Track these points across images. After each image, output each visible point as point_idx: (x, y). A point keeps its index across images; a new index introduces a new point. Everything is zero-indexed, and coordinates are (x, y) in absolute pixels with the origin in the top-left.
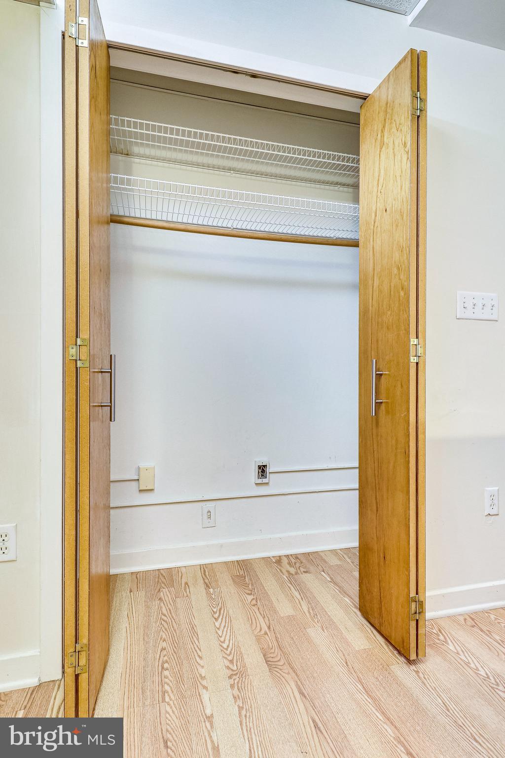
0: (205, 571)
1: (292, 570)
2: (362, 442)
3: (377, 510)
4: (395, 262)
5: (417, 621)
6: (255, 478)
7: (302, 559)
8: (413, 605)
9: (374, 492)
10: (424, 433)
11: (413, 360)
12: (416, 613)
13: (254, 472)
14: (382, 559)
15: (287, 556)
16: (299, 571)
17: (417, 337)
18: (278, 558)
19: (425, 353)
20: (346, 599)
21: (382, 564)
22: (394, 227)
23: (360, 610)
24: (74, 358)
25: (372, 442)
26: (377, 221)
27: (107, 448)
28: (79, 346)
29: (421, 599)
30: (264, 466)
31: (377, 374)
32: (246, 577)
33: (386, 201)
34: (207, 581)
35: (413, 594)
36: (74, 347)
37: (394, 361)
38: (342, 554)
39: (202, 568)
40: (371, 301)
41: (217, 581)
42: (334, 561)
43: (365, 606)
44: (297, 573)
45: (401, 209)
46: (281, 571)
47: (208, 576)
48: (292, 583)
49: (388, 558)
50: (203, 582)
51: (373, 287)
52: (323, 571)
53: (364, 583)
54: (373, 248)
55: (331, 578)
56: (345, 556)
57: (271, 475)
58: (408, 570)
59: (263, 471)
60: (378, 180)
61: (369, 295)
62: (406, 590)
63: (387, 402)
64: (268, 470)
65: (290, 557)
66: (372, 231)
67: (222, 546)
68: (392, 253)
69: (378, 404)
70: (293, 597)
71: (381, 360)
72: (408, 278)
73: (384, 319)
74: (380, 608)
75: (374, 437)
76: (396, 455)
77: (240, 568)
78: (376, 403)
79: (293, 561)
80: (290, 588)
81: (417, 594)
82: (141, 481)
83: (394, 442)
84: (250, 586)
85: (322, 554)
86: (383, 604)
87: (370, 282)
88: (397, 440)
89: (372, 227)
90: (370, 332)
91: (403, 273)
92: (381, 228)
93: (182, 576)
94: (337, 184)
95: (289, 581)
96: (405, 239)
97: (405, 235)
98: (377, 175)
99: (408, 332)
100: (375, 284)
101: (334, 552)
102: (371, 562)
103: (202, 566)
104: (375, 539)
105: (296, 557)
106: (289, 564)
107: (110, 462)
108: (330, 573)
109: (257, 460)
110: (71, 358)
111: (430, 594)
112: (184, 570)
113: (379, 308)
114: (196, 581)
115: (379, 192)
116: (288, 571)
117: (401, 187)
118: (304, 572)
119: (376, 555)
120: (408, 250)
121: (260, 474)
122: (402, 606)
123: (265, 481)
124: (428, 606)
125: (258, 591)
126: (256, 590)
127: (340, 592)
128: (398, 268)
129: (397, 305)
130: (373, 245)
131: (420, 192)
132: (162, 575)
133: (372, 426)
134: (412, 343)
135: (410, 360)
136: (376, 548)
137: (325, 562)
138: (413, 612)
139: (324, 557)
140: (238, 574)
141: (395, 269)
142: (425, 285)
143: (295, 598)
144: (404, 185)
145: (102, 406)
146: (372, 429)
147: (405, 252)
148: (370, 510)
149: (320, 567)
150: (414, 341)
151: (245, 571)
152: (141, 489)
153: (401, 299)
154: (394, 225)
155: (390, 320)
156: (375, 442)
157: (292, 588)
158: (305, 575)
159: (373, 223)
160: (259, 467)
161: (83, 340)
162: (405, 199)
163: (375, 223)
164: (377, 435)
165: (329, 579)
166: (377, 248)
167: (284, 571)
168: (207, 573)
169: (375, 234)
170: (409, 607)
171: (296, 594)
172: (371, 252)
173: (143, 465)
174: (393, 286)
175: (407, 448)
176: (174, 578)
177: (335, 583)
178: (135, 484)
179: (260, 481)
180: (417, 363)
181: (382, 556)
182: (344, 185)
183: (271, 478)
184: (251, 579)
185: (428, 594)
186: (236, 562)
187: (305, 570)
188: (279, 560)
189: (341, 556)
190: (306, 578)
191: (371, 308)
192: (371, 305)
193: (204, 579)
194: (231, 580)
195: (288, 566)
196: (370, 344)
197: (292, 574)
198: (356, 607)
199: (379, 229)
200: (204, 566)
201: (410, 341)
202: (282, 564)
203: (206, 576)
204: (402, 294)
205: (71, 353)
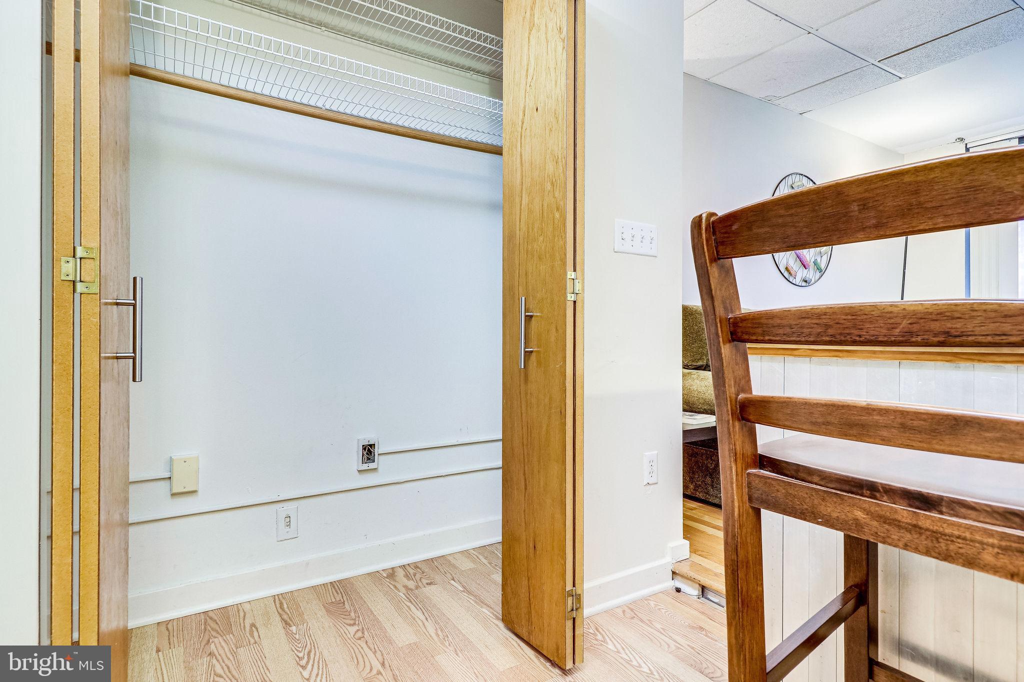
0: (281, 604)
1: (411, 584)
2: (506, 403)
3: (526, 489)
4: (548, 176)
5: (574, 619)
6: (358, 462)
7: (423, 567)
8: (570, 600)
9: (523, 465)
10: (583, 387)
11: (571, 297)
12: (573, 610)
13: (356, 454)
14: (532, 550)
15: (403, 567)
16: (420, 584)
17: (575, 270)
18: (391, 571)
19: (583, 290)
20: (484, 610)
21: (532, 555)
22: (547, 132)
23: (503, 620)
24: (71, 278)
25: (519, 402)
26: (526, 121)
27: (125, 424)
28: (81, 258)
29: (579, 592)
30: (371, 446)
31: (526, 316)
32: (346, 603)
33: (536, 98)
34: (285, 617)
35: (569, 587)
36: (71, 260)
37: (547, 298)
38: (476, 554)
39: (277, 600)
40: (518, 223)
41: (301, 615)
42: (466, 565)
43: (510, 614)
44: (417, 587)
45: (555, 110)
46: (395, 587)
47: (287, 610)
48: (412, 600)
49: (539, 547)
50: (280, 618)
51: (521, 205)
52: (453, 579)
53: (509, 585)
54: (521, 155)
55: (464, 587)
56: (481, 557)
57: (381, 457)
58: (564, 559)
59: (369, 452)
60: (527, 70)
61: (515, 215)
62: (562, 583)
63: (538, 352)
64: (377, 451)
65: (407, 567)
66: (519, 134)
67: (307, 564)
68: (545, 163)
69: (528, 354)
70: (414, 619)
71: (531, 298)
72: (565, 197)
73: (535, 246)
74: (530, 613)
75: (522, 397)
76: (549, 417)
77: (336, 591)
78: (525, 352)
79: (412, 571)
80: (408, 607)
81: (574, 586)
82: (174, 479)
83: (547, 400)
84: (353, 614)
85: (450, 558)
86: (532, 606)
87: (517, 200)
88: (551, 399)
89: (520, 129)
90: (517, 262)
91: (558, 191)
92: (531, 131)
93: (245, 616)
94: (469, 69)
95: (408, 598)
96: (560, 149)
97: (560, 142)
98: (526, 64)
99: (564, 264)
100: (523, 202)
101: (465, 553)
102: (518, 555)
103: (276, 597)
104: (523, 524)
105: (416, 566)
106: (407, 576)
107: (129, 448)
108: (462, 580)
109: (361, 437)
110: (63, 278)
111: (589, 585)
112: (247, 607)
113: (528, 232)
114: (269, 619)
115: (528, 85)
116: (406, 587)
117: (556, 82)
118: (427, 584)
119: (524, 545)
120: (564, 162)
121: (366, 456)
122: (556, 604)
123: (372, 466)
124: (586, 600)
125: (364, 619)
126: (361, 618)
127: (476, 602)
128: (553, 184)
129: (551, 229)
130: (521, 153)
131: (578, 92)
132: (211, 618)
133: (520, 381)
134: (569, 276)
135: (566, 297)
136: (524, 538)
137: (454, 566)
138: (569, 609)
139: (453, 561)
140: (334, 600)
141: (549, 184)
142: (583, 207)
143: (417, 620)
144: (559, 80)
145: (117, 358)
146: (520, 385)
147: (560, 163)
148: (517, 489)
149: (448, 575)
150: (571, 274)
151: (344, 595)
152: (175, 491)
153: (556, 222)
154: (548, 129)
155: (543, 248)
156: (524, 403)
157: (412, 607)
158: (429, 588)
159: (520, 123)
160: (364, 447)
161: (87, 249)
162: (560, 98)
163: (523, 123)
164: (526, 394)
165: (462, 589)
166: (526, 157)
167: (400, 586)
168: (285, 606)
169: (523, 138)
170: (565, 604)
171: (419, 614)
172: (519, 160)
173: (177, 455)
174: (546, 205)
175: (563, 406)
176: (232, 620)
177: (469, 592)
178: (164, 485)
179: (365, 467)
180: (575, 302)
181: (531, 545)
182: (478, 72)
183: (381, 462)
184: (353, 605)
185: (586, 586)
186: (329, 585)
187: (429, 582)
188: (392, 574)
189: (475, 556)
190: (429, 591)
191: (518, 232)
192: (518, 229)
193: (281, 615)
194: (324, 610)
195: (405, 580)
196: (516, 278)
197: (412, 590)
198: (497, 618)
199: (528, 131)
200: (280, 597)
201: (566, 275)
202: (397, 579)
203: (283, 610)
204: (557, 215)
205: (64, 270)
